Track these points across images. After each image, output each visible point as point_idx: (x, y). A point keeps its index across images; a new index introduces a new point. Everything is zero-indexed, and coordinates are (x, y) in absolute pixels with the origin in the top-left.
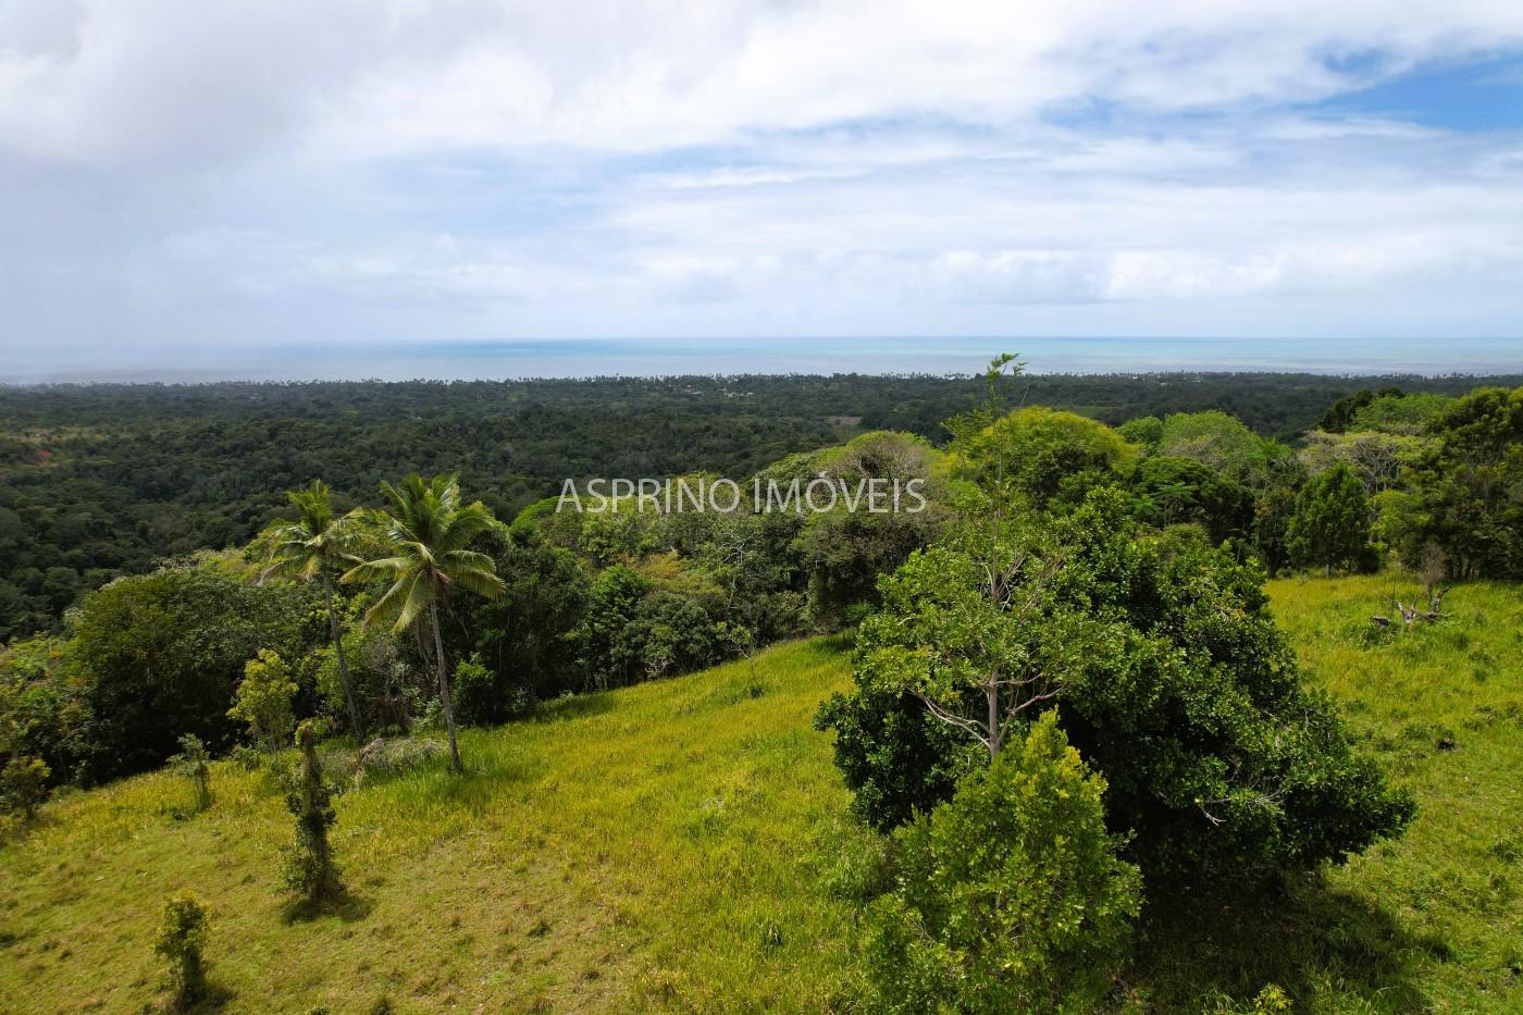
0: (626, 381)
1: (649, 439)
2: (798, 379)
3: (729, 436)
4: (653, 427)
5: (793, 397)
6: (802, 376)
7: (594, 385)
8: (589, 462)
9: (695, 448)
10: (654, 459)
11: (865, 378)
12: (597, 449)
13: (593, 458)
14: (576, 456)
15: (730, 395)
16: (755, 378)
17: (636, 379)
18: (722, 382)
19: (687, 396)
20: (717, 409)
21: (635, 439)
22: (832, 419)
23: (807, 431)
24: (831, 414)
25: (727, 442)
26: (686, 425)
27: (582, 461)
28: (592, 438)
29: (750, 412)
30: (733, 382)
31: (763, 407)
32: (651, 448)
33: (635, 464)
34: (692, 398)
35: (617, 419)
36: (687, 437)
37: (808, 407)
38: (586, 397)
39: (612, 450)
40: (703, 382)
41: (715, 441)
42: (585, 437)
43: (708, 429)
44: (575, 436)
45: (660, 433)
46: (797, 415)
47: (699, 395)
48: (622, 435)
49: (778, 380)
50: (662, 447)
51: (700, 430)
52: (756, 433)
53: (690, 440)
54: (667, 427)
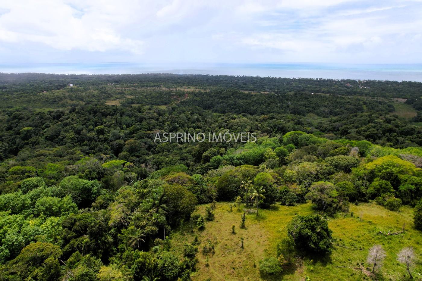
0: (329, 80)
1: (330, 104)
2: (388, 83)
3: (355, 105)
4: (331, 100)
5: (383, 90)
6: (390, 81)
7: (318, 81)
8: (311, 109)
9: (343, 108)
10: (330, 110)
11: (415, 83)
12: (314, 105)
13: (313, 108)
14: (307, 107)
15: (361, 87)
16: (372, 81)
17: (332, 80)
18: (360, 82)
19: (346, 87)
20: (355, 93)
21: (326, 104)
22: (396, 99)
23: (384, 104)
24: (396, 97)
25: (353, 107)
26: (342, 101)
27: (309, 108)
28: (313, 102)
29: (366, 95)
30: (364, 83)
31: (371, 93)
32: (330, 106)
33: (324, 111)
34: (348, 88)
35: (321, 97)
36: (341, 104)
37: (387, 94)
38: (315, 85)
39: (318, 106)
40: (353, 82)
41: (350, 106)
42: (311, 102)
43: (348, 102)
44: (308, 101)
45: (333, 102)
46: (383, 97)
47: (351, 87)
48: (322, 102)
49: (380, 82)
50: (333, 107)
51: (346, 102)
52: (364, 104)
53: (342, 105)
54: (336, 100)
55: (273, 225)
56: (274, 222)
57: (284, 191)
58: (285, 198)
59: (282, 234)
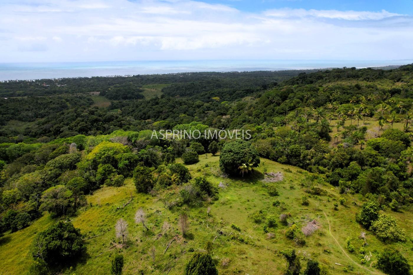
0: (21, 82)
1: (31, 107)
2: (81, 79)
3: (58, 104)
4: (32, 103)
5: (79, 86)
6: (82, 78)
7: (8, 84)
8: (11, 116)
9: (47, 108)
10: (34, 113)
11: (101, 78)
12: (12, 111)
13: (12, 114)
14: (5, 114)
15: (59, 86)
16: (67, 79)
17: (24, 81)
18: (56, 81)
19: (43, 87)
20: (55, 92)
21: (27, 107)
22: (92, 93)
23: (84, 98)
24: (91, 91)
25: (58, 106)
26: (44, 101)
27: (8, 115)
28: (10, 108)
29: (66, 92)
30: (60, 81)
31: (70, 90)
32: (32, 109)
33: (27, 116)
34: (46, 88)
35: (19, 100)
36: (45, 105)
37: (84, 89)
38: (6, 89)
39: (18, 111)
40: (49, 81)
41: (54, 106)
42: (7, 108)
43: (51, 102)
44: (3, 108)
45: (35, 104)
46: (81, 92)
47: (48, 86)
48: (21, 106)
49: (74, 79)
50: (36, 109)
51: (49, 102)
52: (67, 101)
53: (46, 106)
54: (37, 102)
55: (10, 260)
56: (10, 256)
57: (9, 217)
58: (14, 224)
59: (26, 263)
